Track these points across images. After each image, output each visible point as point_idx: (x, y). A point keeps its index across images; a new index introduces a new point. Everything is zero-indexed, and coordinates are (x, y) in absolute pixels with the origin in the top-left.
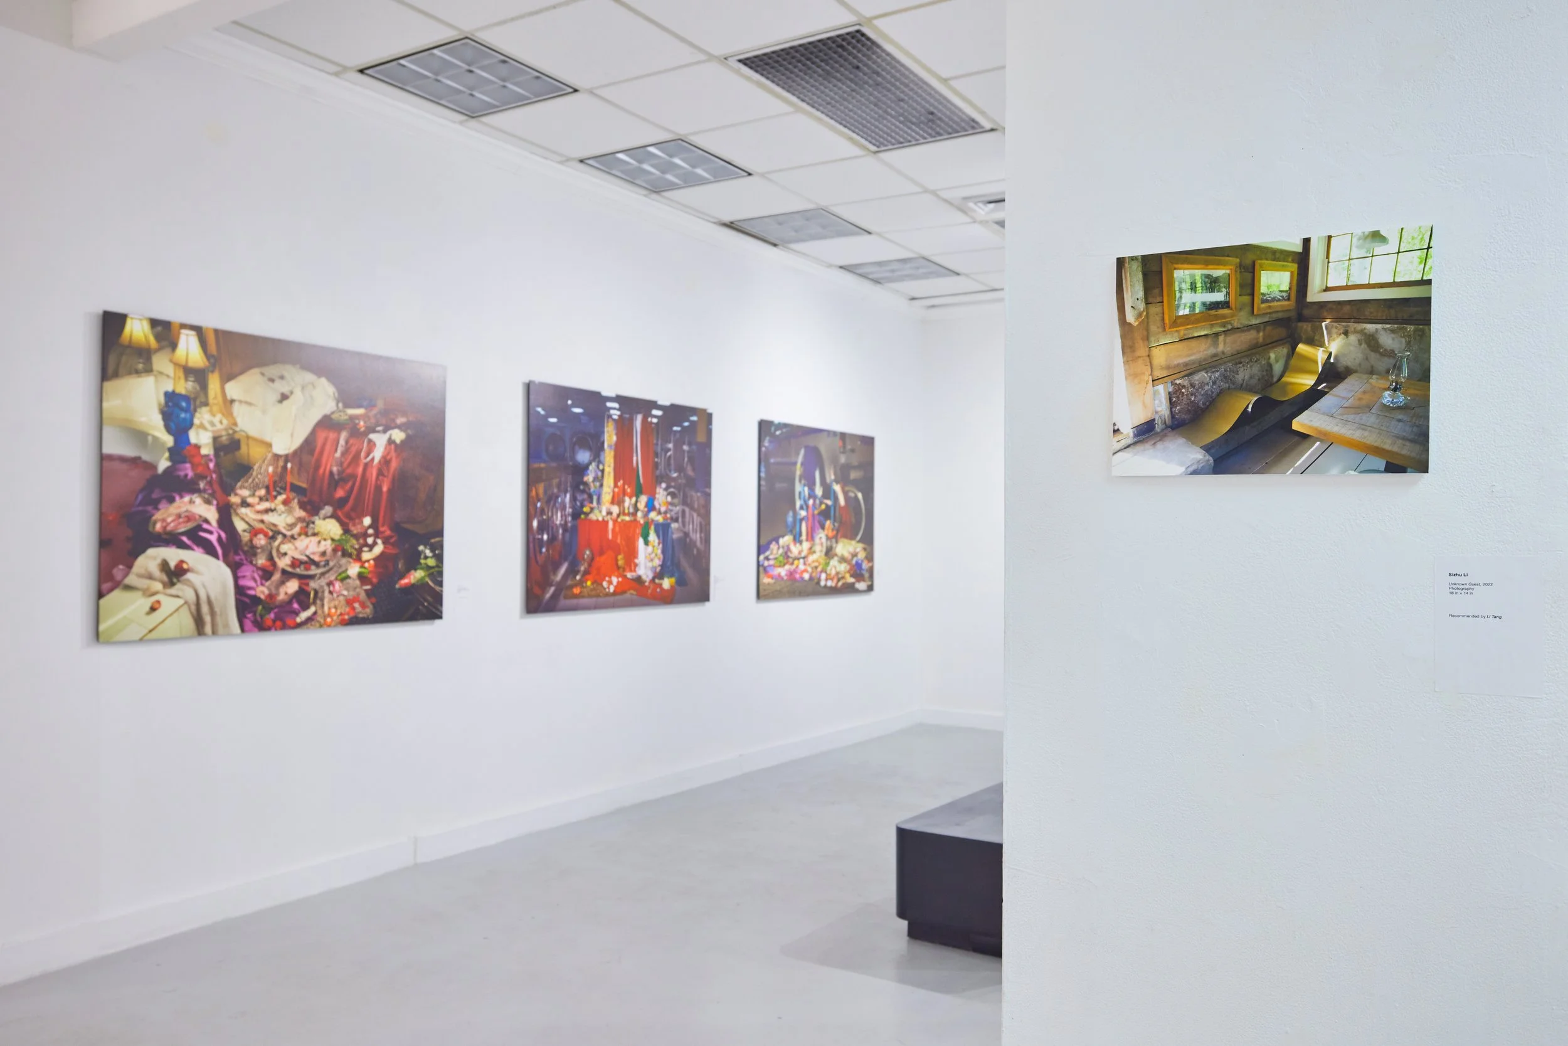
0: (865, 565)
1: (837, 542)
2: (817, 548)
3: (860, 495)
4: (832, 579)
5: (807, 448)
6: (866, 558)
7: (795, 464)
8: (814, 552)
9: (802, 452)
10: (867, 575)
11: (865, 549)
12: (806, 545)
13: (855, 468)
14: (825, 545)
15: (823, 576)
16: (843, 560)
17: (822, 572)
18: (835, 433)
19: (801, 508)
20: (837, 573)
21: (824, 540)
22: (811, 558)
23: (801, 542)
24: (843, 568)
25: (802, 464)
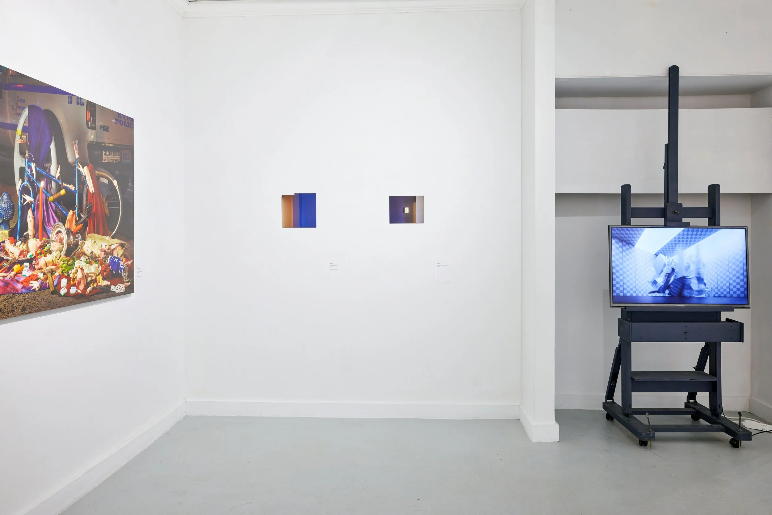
0: (123, 264)
1: (84, 239)
2: (55, 246)
3: (115, 183)
4: (77, 285)
5: (32, 108)
6: (124, 255)
7: (15, 127)
8: (50, 252)
9: (26, 113)
10: (125, 275)
11: (122, 246)
12: (33, 244)
13: (109, 149)
14: (65, 241)
15: (64, 282)
16: (92, 259)
17: (61, 277)
18: (80, 101)
19: (25, 191)
20: (85, 276)
21: (64, 235)
22: (42, 261)
23: (25, 239)
24: (93, 269)
25: (24, 130)
